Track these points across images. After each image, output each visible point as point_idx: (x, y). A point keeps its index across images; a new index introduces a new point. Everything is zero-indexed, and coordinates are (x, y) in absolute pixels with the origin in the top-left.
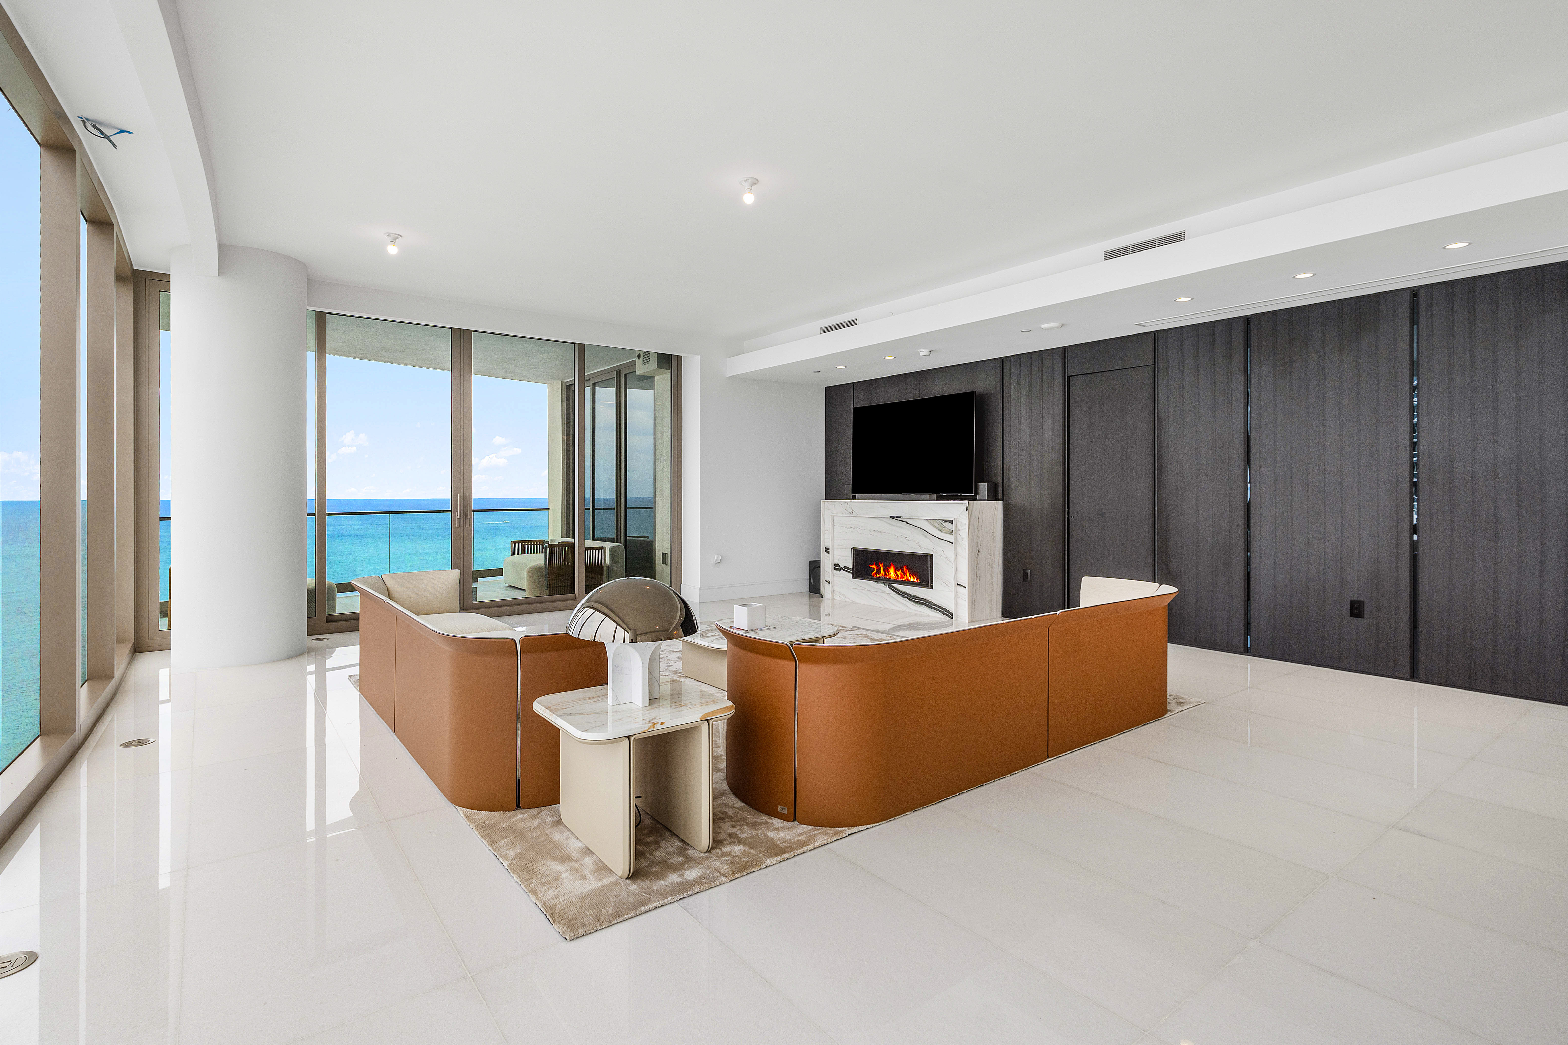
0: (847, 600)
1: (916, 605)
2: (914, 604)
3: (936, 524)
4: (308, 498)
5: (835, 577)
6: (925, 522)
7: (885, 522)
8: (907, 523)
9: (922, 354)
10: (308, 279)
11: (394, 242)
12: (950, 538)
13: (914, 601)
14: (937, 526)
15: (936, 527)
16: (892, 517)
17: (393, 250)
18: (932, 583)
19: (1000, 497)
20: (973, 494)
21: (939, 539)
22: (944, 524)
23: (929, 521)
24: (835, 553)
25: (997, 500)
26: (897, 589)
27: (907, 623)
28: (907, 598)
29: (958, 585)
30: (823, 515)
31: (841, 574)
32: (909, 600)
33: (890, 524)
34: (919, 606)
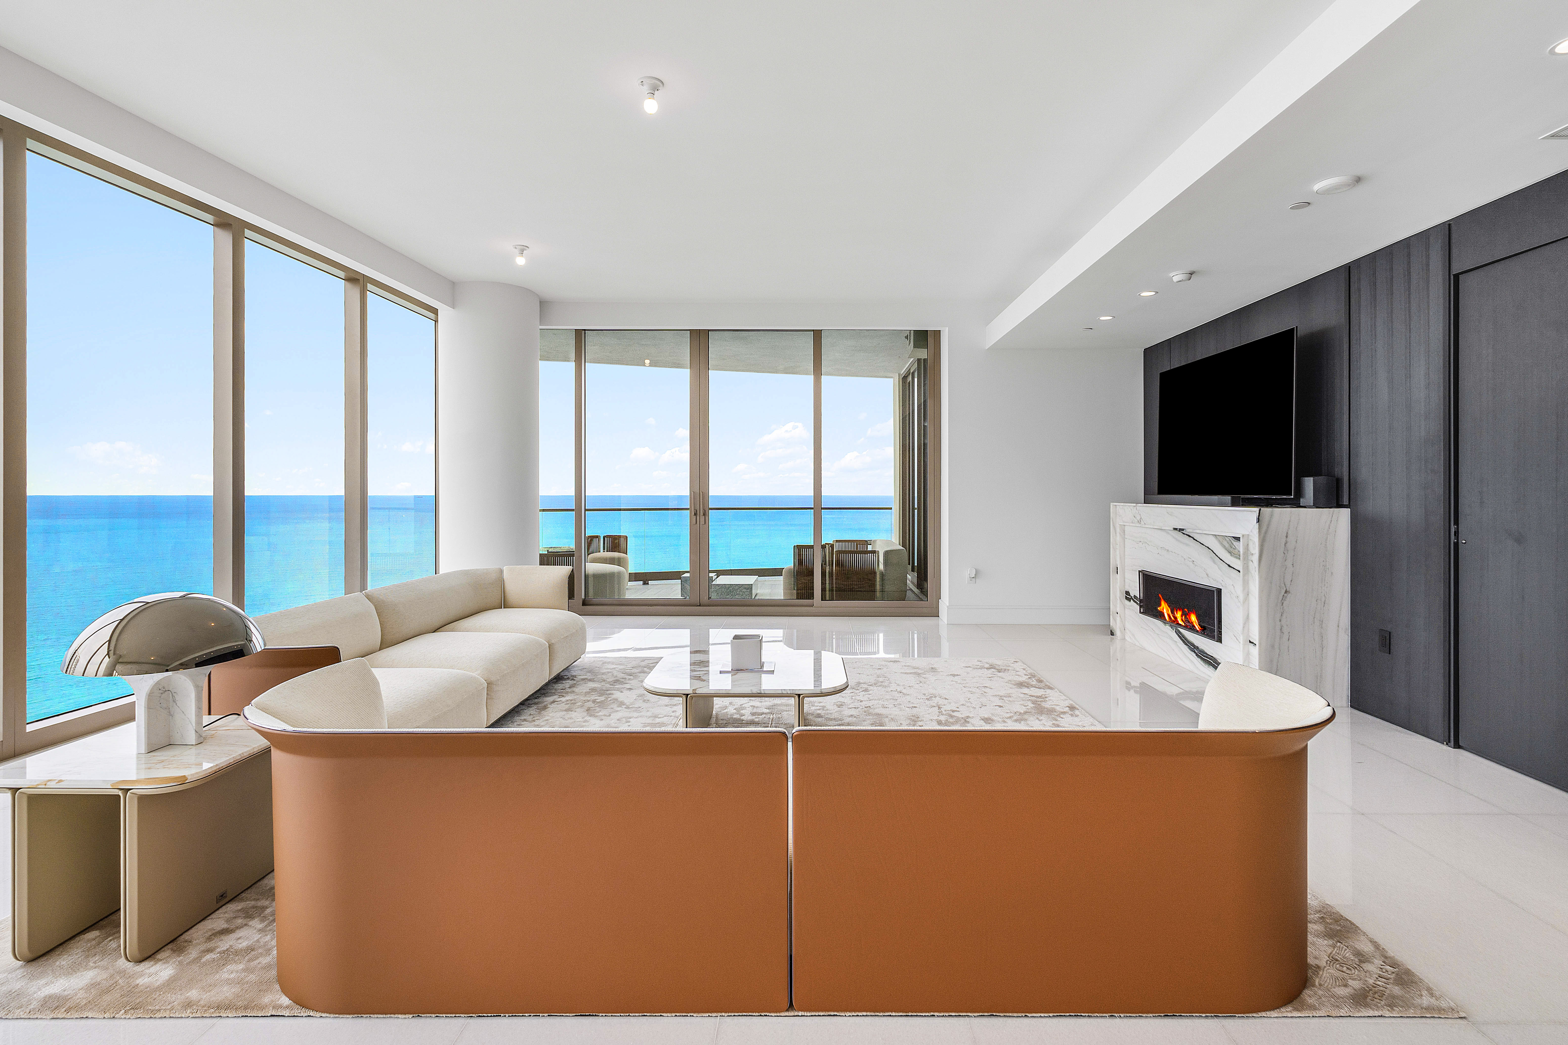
0: (1137, 644)
1: (1204, 664)
2: (1202, 662)
3: (1225, 543)
4: (540, 495)
5: (1126, 609)
6: (1213, 538)
7: (1172, 536)
8: (1194, 539)
9: (1175, 279)
10: (540, 302)
11: (522, 252)
12: (1237, 564)
13: (1202, 659)
14: (1227, 545)
15: (1224, 547)
16: (1175, 529)
17: (521, 261)
18: (1220, 633)
19: (1346, 502)
20: (1292, 497)
21: (1229, 566)
22: (1234, 543)
23: (1218, 536)
24: (1126, 576)
25: (1339, 506)
26: (1183, 636)
27: (1194, 690)
28: (1195, 652)
29: (1250, 642)
30: (1113, 523)
31: (1131, 606)
32: (1197, 655)
33: (1177, 540)
34: (1206, 666)
